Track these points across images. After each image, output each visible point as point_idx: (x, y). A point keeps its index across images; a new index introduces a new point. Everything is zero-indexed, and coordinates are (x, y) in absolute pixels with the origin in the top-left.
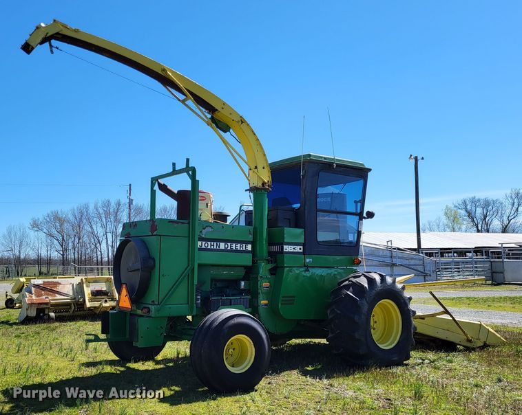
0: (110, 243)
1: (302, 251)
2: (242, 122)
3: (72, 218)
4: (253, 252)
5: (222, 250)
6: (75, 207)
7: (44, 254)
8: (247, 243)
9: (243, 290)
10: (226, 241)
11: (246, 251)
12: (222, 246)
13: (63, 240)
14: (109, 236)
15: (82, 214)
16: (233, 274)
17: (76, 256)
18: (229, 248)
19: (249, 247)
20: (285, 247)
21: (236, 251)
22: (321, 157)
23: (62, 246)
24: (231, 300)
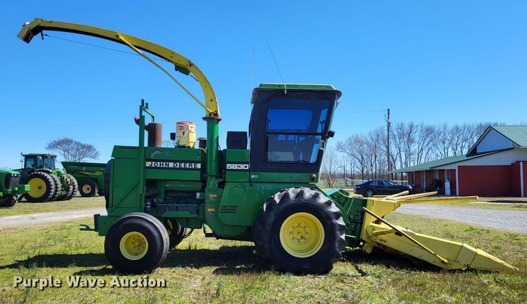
0: (403, 160)
1: (247, 168)
2: (191, 65)
3: (370, 141)
4: (203, 170)
5: (171, 168)
6: (373, 132)
7: (348, 169)
8: (196, 162)
9: (198, 200)
10: (175, 161)
11: (196, 169)
12: (171, 165)
13: (362, 158)
14: (403, 154)
15: (378, 136)
16: (189, 187)
17: (374, 171)
18: (178, 166)
19: (199, 166)
20: (228, 165)
21: (185, 169)
22: (274, 85)
23: (361, 163)
24: (177, 207)
